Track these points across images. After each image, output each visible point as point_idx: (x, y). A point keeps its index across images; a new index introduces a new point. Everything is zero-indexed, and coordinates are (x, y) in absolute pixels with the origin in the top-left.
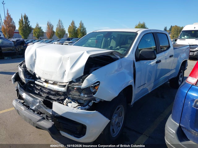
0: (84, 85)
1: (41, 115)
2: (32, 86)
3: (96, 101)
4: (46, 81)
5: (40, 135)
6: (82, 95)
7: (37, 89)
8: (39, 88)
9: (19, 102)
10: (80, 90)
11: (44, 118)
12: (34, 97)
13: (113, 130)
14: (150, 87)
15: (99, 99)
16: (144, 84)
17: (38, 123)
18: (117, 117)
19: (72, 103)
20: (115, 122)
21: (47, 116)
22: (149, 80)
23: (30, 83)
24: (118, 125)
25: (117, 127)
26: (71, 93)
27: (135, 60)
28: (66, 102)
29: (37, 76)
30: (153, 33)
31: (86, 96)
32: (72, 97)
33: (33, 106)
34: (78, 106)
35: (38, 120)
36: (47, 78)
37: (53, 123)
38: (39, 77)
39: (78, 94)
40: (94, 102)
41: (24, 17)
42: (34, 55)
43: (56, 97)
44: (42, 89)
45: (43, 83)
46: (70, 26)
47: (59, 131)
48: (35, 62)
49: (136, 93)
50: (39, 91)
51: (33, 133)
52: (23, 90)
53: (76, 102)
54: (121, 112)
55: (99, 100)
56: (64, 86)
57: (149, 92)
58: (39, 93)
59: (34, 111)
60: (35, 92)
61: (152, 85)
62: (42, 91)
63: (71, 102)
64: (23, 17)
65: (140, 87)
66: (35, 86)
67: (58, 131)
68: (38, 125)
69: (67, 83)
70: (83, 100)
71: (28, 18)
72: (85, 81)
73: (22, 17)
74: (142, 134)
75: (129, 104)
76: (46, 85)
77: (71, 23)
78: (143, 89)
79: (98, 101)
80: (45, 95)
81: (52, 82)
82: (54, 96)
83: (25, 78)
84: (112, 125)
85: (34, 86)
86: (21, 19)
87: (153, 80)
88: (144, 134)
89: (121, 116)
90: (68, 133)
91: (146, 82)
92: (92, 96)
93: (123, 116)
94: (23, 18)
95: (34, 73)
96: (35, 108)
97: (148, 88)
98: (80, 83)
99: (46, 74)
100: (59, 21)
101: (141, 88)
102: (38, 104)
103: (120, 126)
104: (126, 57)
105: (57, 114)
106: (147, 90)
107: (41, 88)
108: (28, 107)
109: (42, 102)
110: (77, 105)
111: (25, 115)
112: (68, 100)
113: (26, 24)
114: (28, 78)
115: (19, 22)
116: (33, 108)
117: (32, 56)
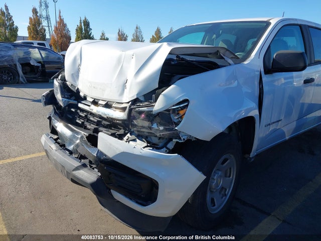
0: (159, 105)
1: (83, 161)
2: (73, 111)
3: (180, 139)
4: (95, 103)
5: (83, 198)
6: (155, 126)
7: (80, 117)
8: (83, 115)
9: (50, 137)
10: (151, 117)
11: (84, 166)
12: (75, 130)
13: (213, 200)
14: (288, 129)
15: (186, 135)
16: (278, 121)
17: (74, 172)
18: (221, 176)
19: (136, 141)
20: (217, 185)
21: (90, 162)
22: (288, 114)
23: (70, 106)
24: (223, 192)
25: (221, 196)
26: (135, 122)
27: (262, 70)
28: (127, 139)
29: (82, 94)
30: (300, 26)
31: (161, 128)
32: (138, 131)
33: (70, 144)
34: (146, 147)
35: (74, 168)
36: (96, 95)
37: (100, 174)
38: (84, 95)
39: (146, 124)
40: (177, 142)
41: (84, 22)
42: (78, 57)
43: (111, 131)
44: (89, 116)
45: (89, 106)
46: (153, 36)
47: (110, 190)
48: (79, 69)
49: (261, 135)
50: (83, 121)
51: (71, 193)
52: (58, 118)
53: (144, 140)
54: (230, 169)
55: (186, 138)
56: (124, 109)
57: (287, 138)
58: (83, 123)
59: (71, 153)
60: (77, 121)
61: (293, 125)
62: (89, 120)
63: (134, 140)
64: (82, 21)
65: (269, 124)
66: (79, 111)
67: (108, 190)
68: (74, 176)
69: (128, 103)
70: (156, 136)
71: (89, 23)
72: (161, 98)
73: (81, 23)
74: (269, 214)
75: (246, 156)
76: (94, 109)
77: (156, 32)
78: (275, 130)
79: (184, 139)
80: (92, 127)
81: (104, 103)
82: (106, 129)
83: (62, 97)
84: (211, 192)
85: (76, 111)
86: (79, 25)
87: (295, 116)
88: (274, 215)
89: (230, 176)
90: (126, 196)
91: (282, 118)
92: (172, 129)
93: (233, 176)
94: (83, 24)
95: (78, 89)
96: (74, 148)
97: (285, 129)
98: (151, 102)
99: (94, 87)
100: (137, 28)
101: (272, 128)
102: (78, 141)
103: (226, 195)
104: (246, 63)
105: (105, 155)
106: (283, 134)
107: (86, 116)
108: (63, 146)
109: (85, 137)
110: (145, 144)
111: (55, 158)
112: (130, 136)
113: (85, 34)
114: (67, 98)
115: (77, 30)
116: (71, 148)
117: (75, 60)
